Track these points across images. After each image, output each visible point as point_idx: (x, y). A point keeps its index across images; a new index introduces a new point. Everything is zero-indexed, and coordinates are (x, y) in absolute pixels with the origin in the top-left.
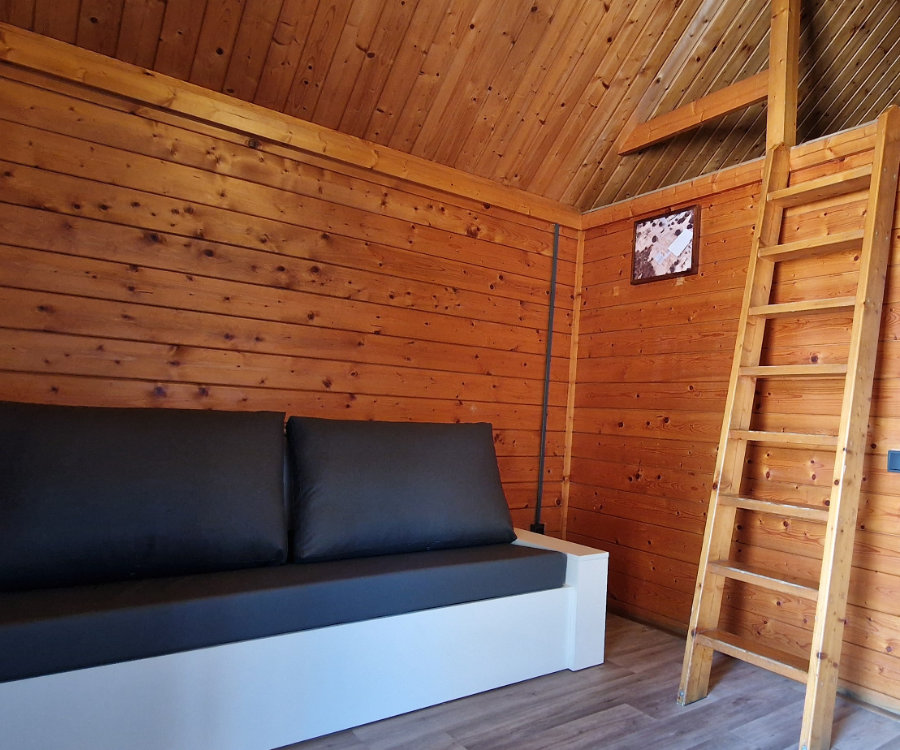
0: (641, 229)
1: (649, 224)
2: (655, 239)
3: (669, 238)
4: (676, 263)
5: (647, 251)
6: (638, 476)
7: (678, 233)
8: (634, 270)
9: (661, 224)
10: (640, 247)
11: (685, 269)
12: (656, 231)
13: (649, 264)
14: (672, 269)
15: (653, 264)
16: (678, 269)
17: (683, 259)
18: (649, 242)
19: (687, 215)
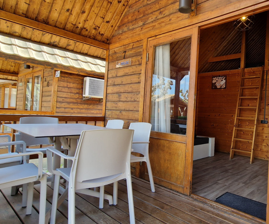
0: (214, 79)
1: (215, 78)
2: (217, 81)
3: (220, 81)
4: (222, 86)
5: (215, 83)
6: (213, 125)
7: (222, 80)
8: (212, 86)
9: (218, 78)
10: (214, 82)
11: (224, 87)
12: (217, 79)
13: (216, 86)
14: (221, 87)
15: (217, 86)
16: (222, 87)
17: (223, 85)
18: (216, 81)
19: (224, 77)
